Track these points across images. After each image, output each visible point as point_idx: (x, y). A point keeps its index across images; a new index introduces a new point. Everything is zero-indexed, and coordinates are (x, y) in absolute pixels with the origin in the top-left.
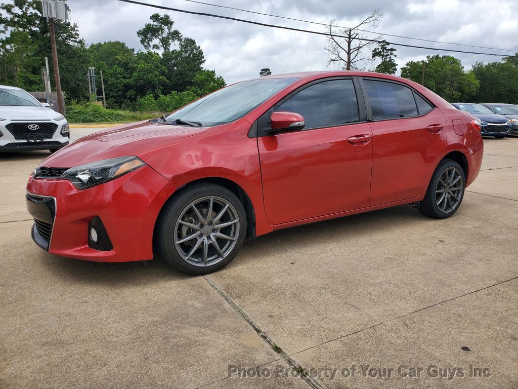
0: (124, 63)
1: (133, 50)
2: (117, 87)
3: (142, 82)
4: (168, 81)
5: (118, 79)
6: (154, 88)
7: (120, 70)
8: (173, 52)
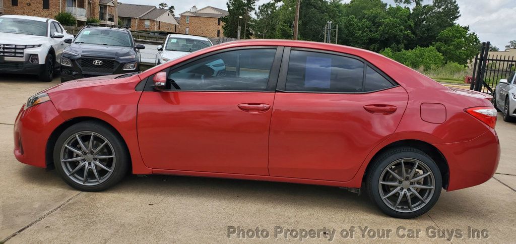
0: (374, 16)
1: (386, 4)
2: (362, 40)
3: (386, 36)
4: (412, 36)
5: (365, 32)
6: (398, 42)
7: (368, 23)
8: (425, 7)
